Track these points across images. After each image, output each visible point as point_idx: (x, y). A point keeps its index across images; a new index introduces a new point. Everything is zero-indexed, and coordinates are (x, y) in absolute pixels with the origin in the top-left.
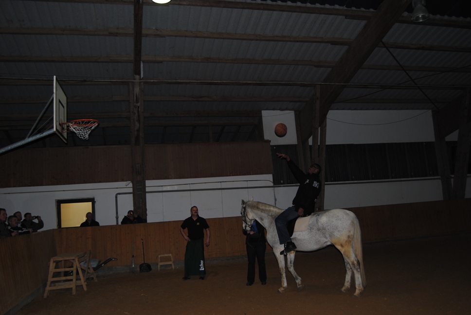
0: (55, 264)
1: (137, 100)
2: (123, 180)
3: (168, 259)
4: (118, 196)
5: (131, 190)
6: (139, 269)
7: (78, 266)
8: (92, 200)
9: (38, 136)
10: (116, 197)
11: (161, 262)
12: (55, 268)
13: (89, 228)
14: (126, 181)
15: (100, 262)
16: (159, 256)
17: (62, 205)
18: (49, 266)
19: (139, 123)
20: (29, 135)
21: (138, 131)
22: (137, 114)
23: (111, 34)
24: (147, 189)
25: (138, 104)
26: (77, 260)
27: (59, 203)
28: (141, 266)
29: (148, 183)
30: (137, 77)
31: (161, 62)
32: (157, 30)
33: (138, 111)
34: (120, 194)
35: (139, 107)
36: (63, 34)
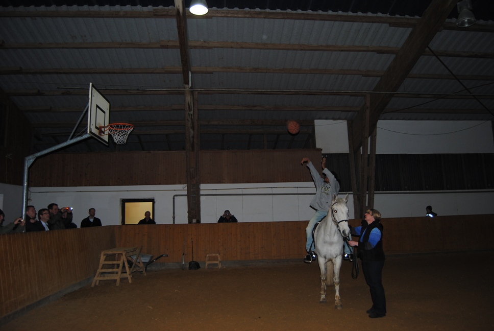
0: (105, 257)
1: (189, 108)
2: (180, 183)
3: (215, 258)
4: (176, 197)
5: (186, 193)
6: (188, 266)
7: (125, 260)
8: (152, 200)
9: (79, 139)
10: (174, 199)
11: (209, 260)
12: (105, 260)
13: (146, 226)
14: (183, 184)
15: (152, 257)
16: (207, 255)
17: (127, 204)
18: (100, 259)
19: (194, 130)
20: (70, 137)
21: (193, 137)
22: (190, 122)
23: (163, 47)
24: (202, 192)
25: (192, 112)
26: (124, 254)
27: (124, 202)
28: (190, 263)
29: (202, 186)
30: (187, 86)
31: (211, 73)
32: (205, 42)
33: (192, 119)
34: (177, 195)
35: (192, 115)
36: (120, 48)
